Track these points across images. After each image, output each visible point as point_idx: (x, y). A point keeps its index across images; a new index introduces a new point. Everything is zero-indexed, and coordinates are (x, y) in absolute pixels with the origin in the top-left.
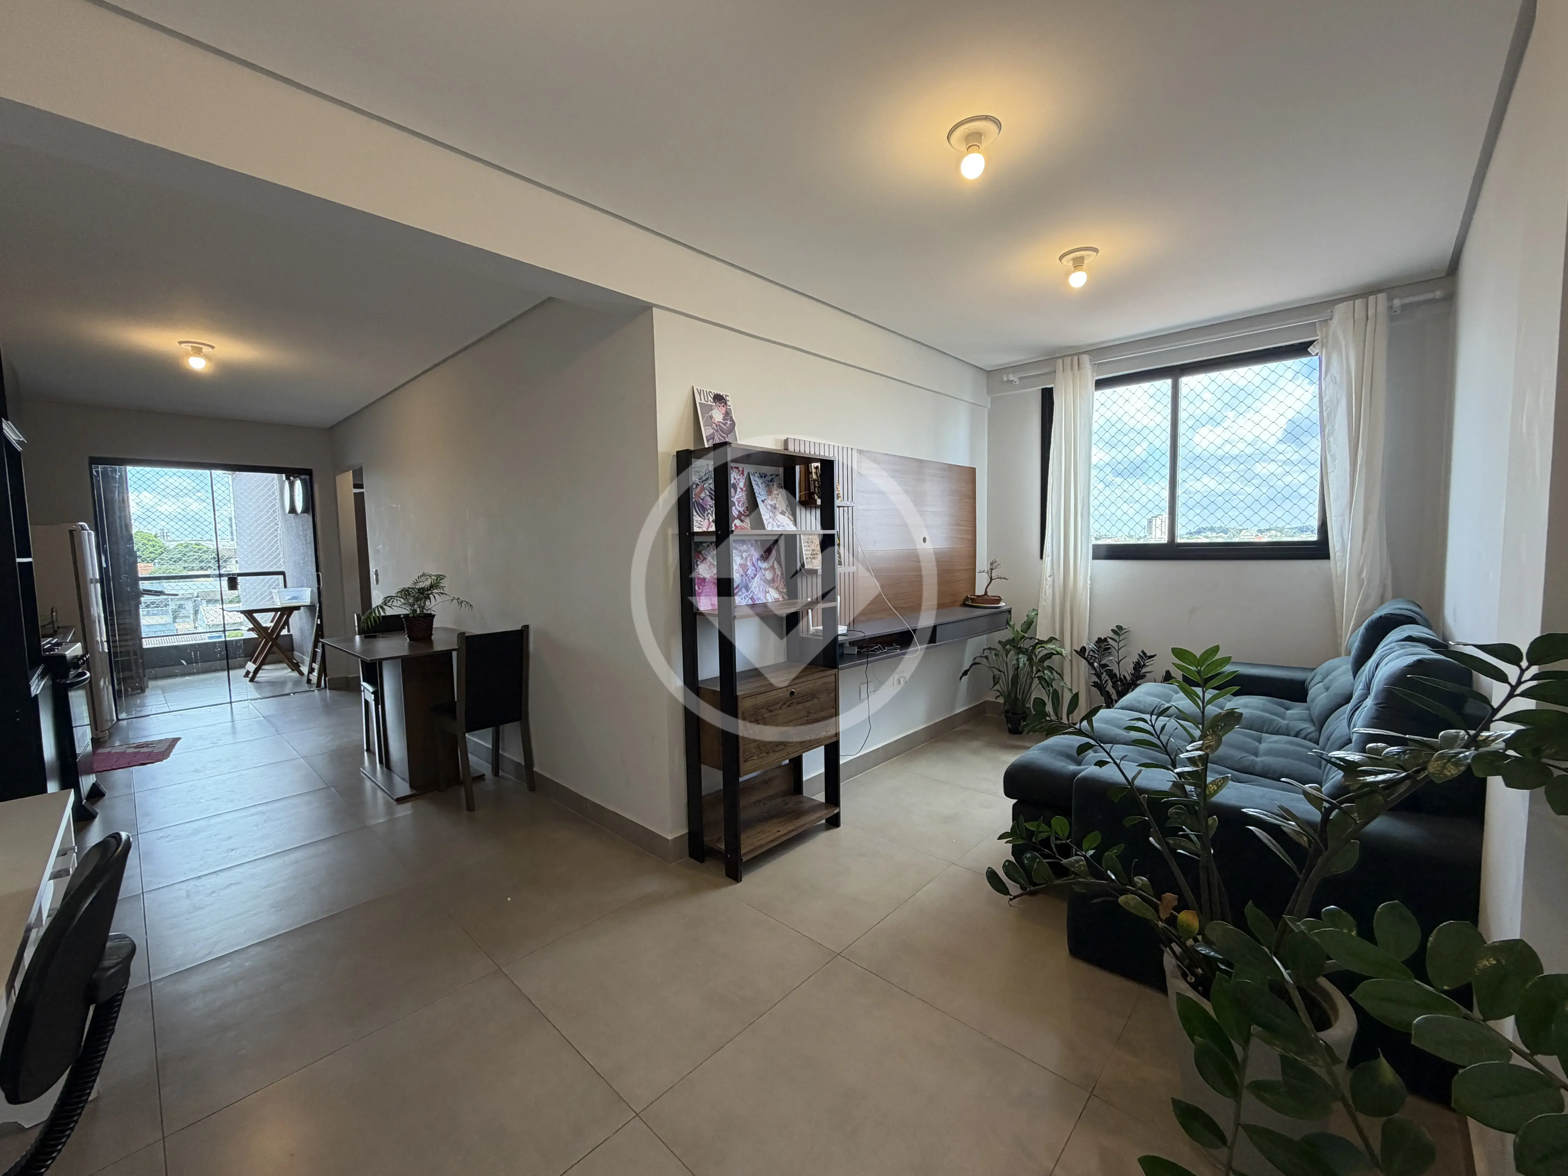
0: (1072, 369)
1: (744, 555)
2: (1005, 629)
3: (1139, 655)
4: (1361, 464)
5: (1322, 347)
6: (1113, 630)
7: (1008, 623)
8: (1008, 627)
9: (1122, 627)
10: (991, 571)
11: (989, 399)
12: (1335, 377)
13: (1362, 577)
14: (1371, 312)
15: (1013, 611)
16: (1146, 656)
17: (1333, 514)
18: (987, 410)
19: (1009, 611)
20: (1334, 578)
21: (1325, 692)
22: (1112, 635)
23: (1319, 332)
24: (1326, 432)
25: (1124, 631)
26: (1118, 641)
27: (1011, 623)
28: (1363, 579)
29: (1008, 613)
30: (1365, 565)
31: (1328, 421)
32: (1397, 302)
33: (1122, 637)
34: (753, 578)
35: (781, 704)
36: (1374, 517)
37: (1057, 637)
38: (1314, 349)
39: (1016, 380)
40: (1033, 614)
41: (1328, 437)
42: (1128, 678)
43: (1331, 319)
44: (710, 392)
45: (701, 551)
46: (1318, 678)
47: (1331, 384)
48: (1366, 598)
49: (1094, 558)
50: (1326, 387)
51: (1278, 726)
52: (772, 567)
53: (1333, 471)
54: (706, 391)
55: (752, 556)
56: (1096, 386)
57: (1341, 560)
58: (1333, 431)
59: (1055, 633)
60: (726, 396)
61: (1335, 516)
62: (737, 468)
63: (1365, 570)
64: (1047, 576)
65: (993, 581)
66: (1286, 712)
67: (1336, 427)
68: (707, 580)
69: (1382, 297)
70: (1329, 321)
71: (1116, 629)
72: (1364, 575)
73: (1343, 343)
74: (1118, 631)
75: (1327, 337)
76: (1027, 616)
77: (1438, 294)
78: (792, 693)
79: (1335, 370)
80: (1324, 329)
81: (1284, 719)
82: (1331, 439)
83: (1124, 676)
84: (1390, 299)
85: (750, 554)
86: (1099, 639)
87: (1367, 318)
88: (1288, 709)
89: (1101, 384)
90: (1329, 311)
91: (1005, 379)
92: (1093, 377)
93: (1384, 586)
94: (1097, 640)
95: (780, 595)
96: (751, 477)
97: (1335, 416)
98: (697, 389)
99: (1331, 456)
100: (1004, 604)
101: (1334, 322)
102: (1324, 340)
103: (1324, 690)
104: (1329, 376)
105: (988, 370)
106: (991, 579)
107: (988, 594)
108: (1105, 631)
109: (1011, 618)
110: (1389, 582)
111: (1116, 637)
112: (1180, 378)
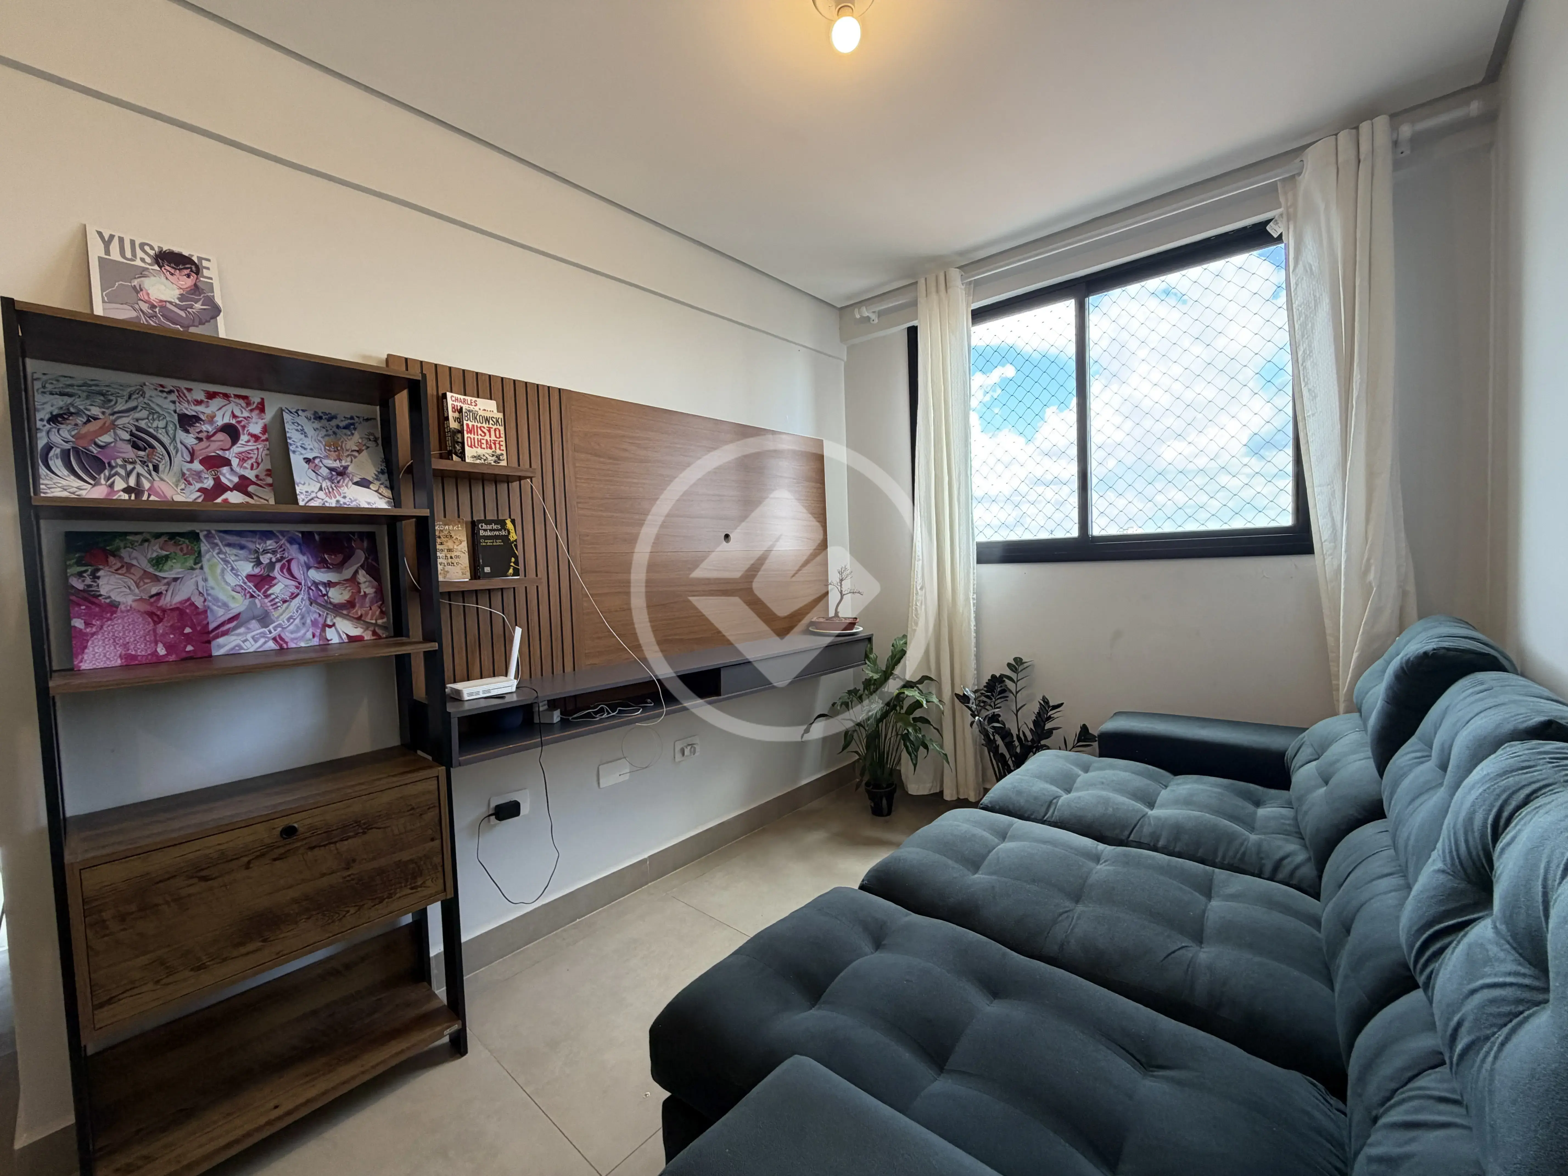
0: (937, 291)
1: (265, 559)
2: (862, 664)
3: (1040, 703)
4: (1358, 397)
5: (1288, 220)
6: (1009, 665)
7: (867, 656)
8: (867, 662)
9: (1021, 659)
10: (841, 583)
11: (845, 347)
12: (1310, 266)
13: (1368, 581)
14: (1365, 147)
15: (874, 638)
16: (1049, 707)
17: (1316, 482)
18: (843, 363)
19: (869, 639)
20: (1321, 580)
21: (1322, 787)
22: (1008, 672)
23: (1282, 199)
24: (1300, 353)
25: (1025, 665)
26: (1016, 680)
27: (872, 656)
28: (1370, 583)
29: (867, 642)
30: (1372, 561)
31: (1303, 336)
32: (1406, 131)
33: (1020, 675)
34: (285, 602)
35: (250, 858)
36: (1384, 480)
37: (933, 677)
38: (1276, 228)
39: (873, 317)
40: (902, 642)
41: (1304, 362)
42: (1029, 736)
43: (1299, 174)
44: (142, 246)
45: (118, 549)
46: (1306, 752)
47: (1305, 278)
48: (1377, 612)
49: (980, 561)
50: (1297, 285)
51: (1243, 849)
52: (353, 580)
53: (1313, 415)
54: (133, 243)
55: (289, 561)
56: (973, 319)
57: (1331, 554)
58: (1311, 352)
59: (929, 669)
60: (200, 259)
61: (1320, 486)
62: (245, 398)
63: (1373, 568)
64: (918, 588)
65: (844, 597)
66: (1255, 813)
67: (1315, 344)
68: (122, 607)
69: (1381, 122)
70: (1296, 177)
71: (1013, 663)
72: (1371, 576)
73: (1322, 206)
74: (1017, 665)
75: (1295, 205)
76: (893, 646)
77: (1475, 108)
78: (289, 832)
79: (1310, 254)
80: (1290, 195)
81: (1252, 829)
82: (1308, 364)
83: (1024, 733)
84: (1394, 127)
85: (282, 558)
86: (993, 676)
87: (1359, 162)
88: (1258, 804)
89: (980, 315)
90: (1298, 160)
91: (858, 316)
92: (968, 305)
93: (1404, 594)
94: (990, 678)
95: (367, 629)
96: (287, 417)
97: (1313, 328)
98: (100, 234)
99: (1309, 390)
100: (861, 629)
101: (1306, 180)
102: (1291, 210)
103: (1320, 781)
104: (1300, 266)
105: (839, 306)
106: (842, 596)
107: (840, 615)
108: (999, 668)
109: (871, 649)
110: (1411, 588)
111: (1013, 675)
112: (1088, 296)
